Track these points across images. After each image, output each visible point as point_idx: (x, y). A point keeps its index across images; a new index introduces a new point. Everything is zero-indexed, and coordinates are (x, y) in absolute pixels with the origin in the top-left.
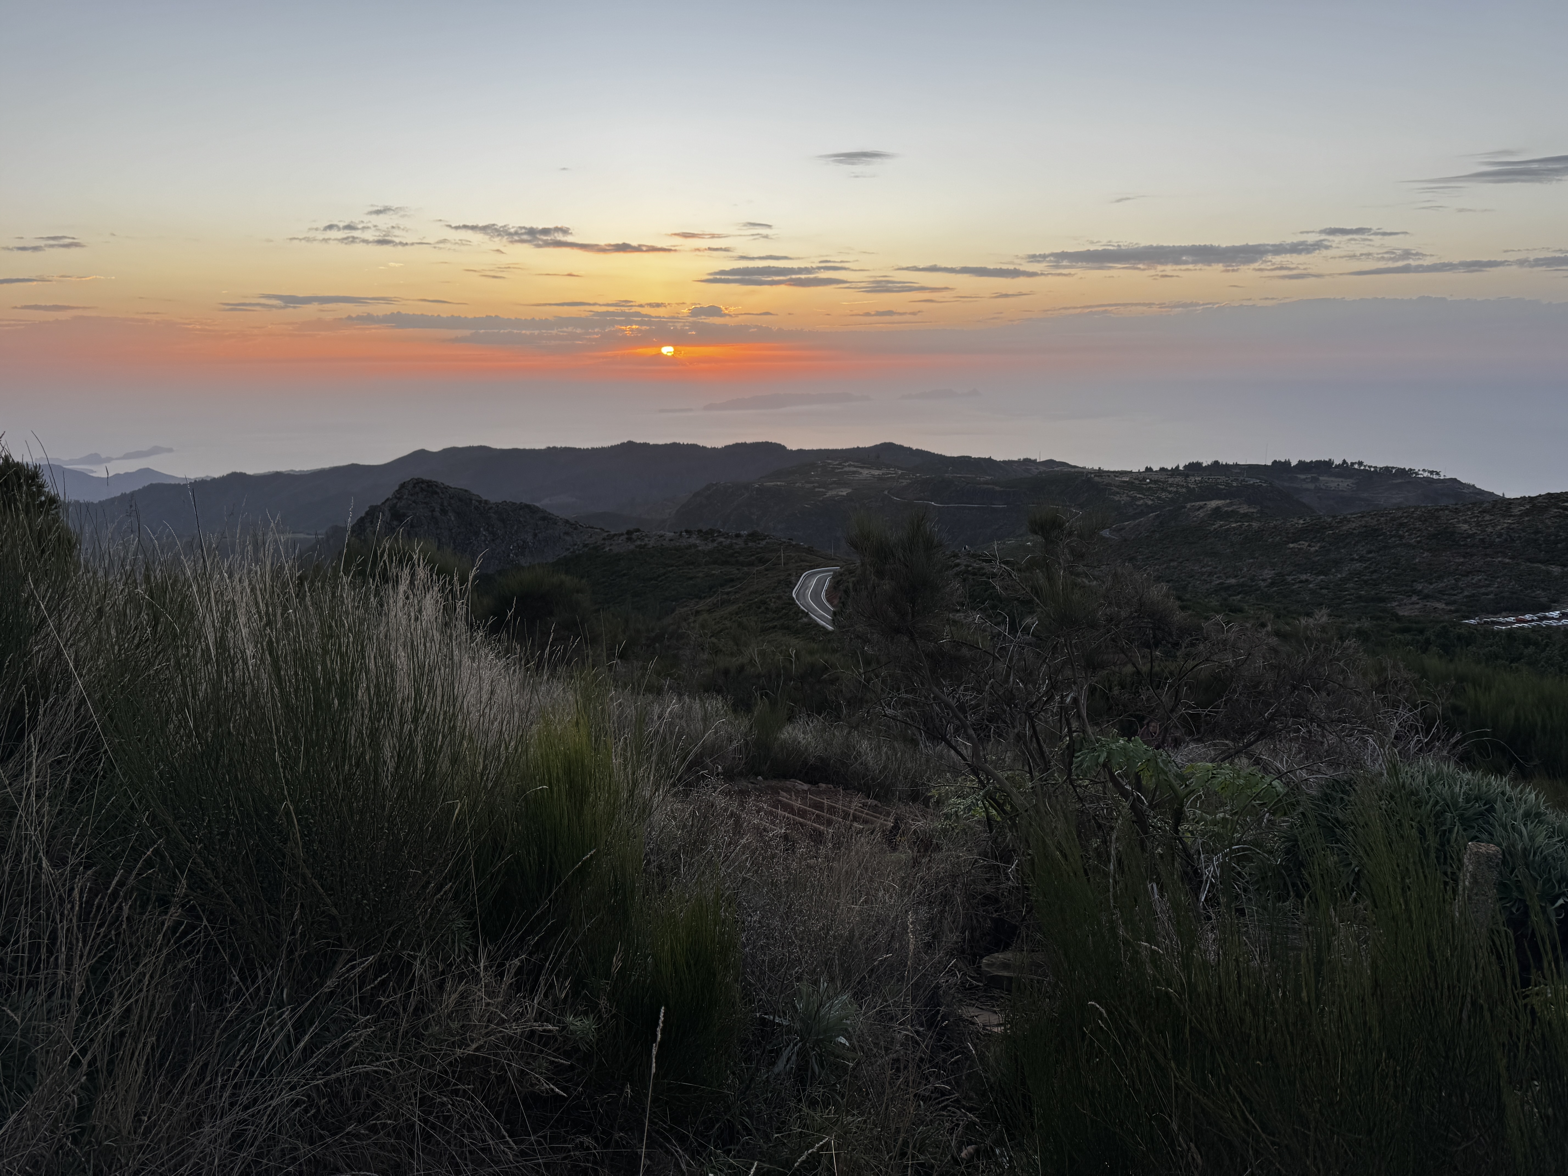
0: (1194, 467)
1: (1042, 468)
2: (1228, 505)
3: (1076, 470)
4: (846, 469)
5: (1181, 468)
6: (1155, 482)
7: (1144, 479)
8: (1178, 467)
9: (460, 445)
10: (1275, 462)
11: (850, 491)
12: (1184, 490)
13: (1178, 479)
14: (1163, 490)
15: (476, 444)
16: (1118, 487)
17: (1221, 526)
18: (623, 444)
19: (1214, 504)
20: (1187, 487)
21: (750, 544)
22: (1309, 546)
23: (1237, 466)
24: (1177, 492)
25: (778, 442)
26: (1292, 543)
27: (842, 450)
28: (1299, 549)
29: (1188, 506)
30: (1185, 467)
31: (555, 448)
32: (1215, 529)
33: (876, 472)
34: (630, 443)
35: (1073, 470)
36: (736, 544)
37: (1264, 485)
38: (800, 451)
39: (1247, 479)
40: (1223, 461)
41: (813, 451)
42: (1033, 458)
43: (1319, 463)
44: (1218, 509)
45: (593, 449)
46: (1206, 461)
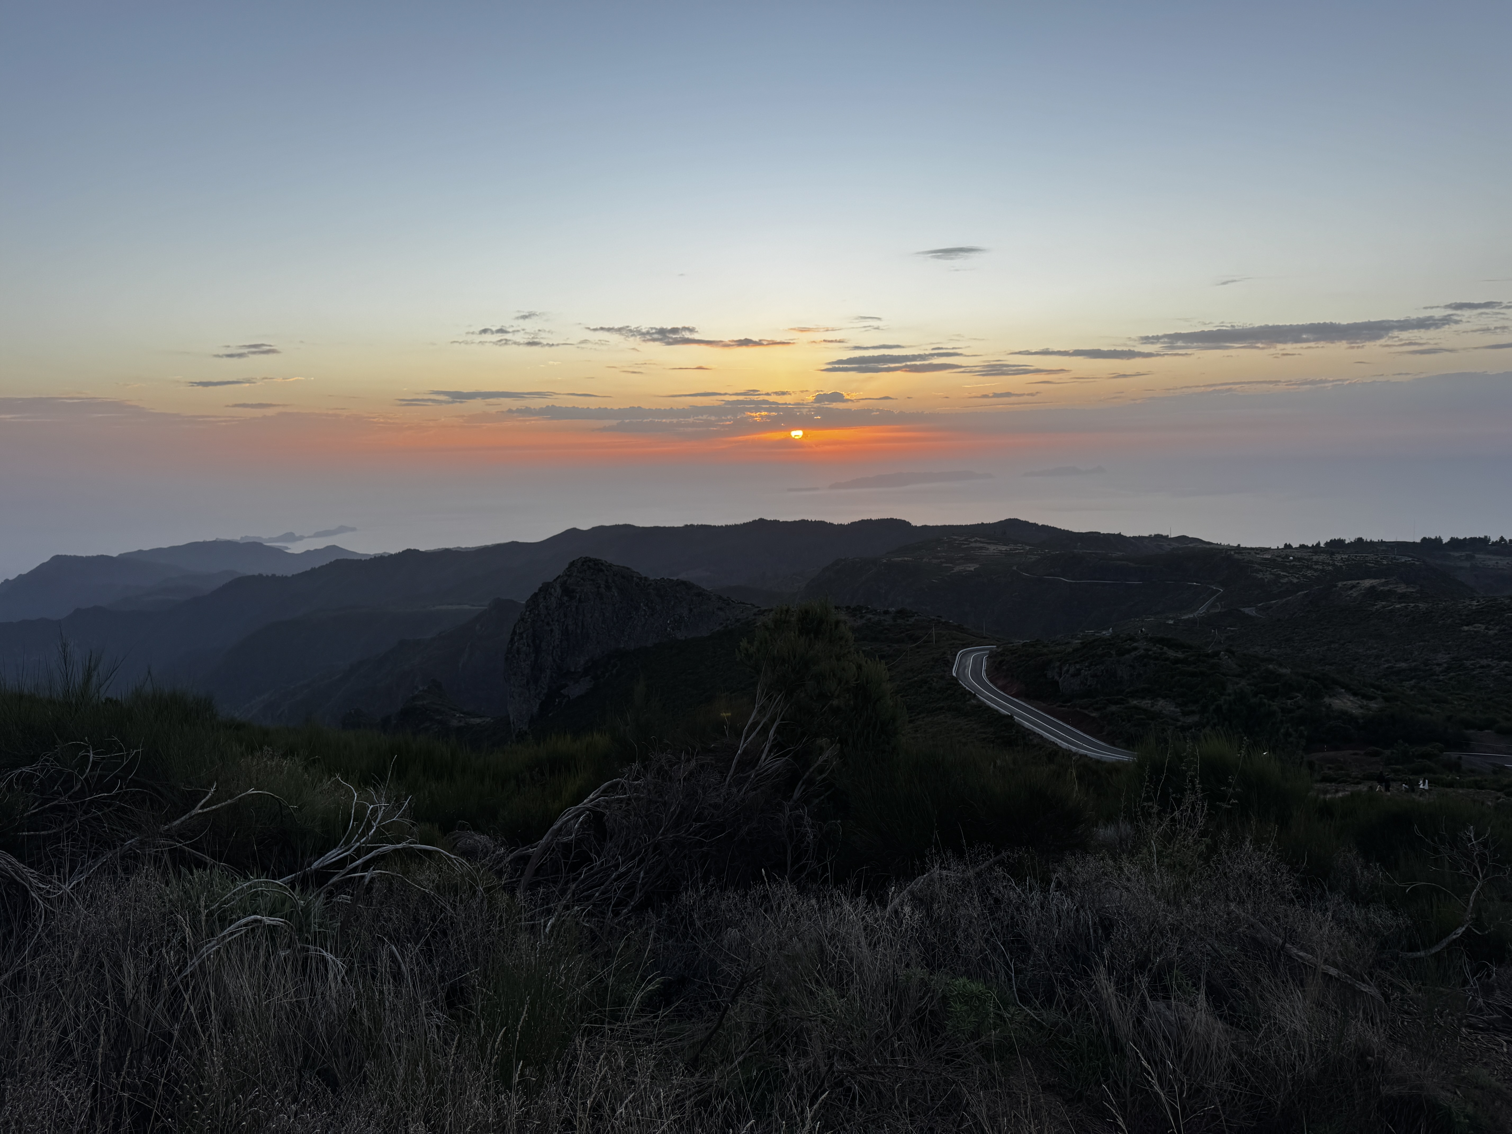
0: (1336, 545)
1: (1175, 545)
2: (1383, 585)
3: (1212, 546)
4: (973, 545)
5: (1322, 545)
6: (1299, 559)
7: (1287, 557)
8: (1319, 544)
9: (607, 524)
10: (1424, 539)
11: (977, 566)
12: (1330, 568)
13: (1323, 557)
14: (1309, 568)
15: (621, 523)
16: (1260, 564)
17: (1384, 607)
18: (754, 521)
19: (1367, 583)
20: (1334, 565)
21: (899, 621)
22: (1487, 628)
23: (1382, 543)
24: (1323, 570)
25: (903, 519)
26: (1467, 625)
27: (966, 526)
28: (1475, 632)
29: (1340, 584)
30: (1327, 544)
31: (692, 526)
32: (1377, 610)
33: (1004, 548)
34: (762, 521)
35: (1208, 546)
36: (884, 620)
37: (1417, 563)
38: (925, 527)
39: (1397, 557)
40: (1367, 538)
41: (937, 527)
42: (1164, 534)
43: (1473, 540)
44: (1372, 588)
45: (726, 526)
46: (1349, 538)
